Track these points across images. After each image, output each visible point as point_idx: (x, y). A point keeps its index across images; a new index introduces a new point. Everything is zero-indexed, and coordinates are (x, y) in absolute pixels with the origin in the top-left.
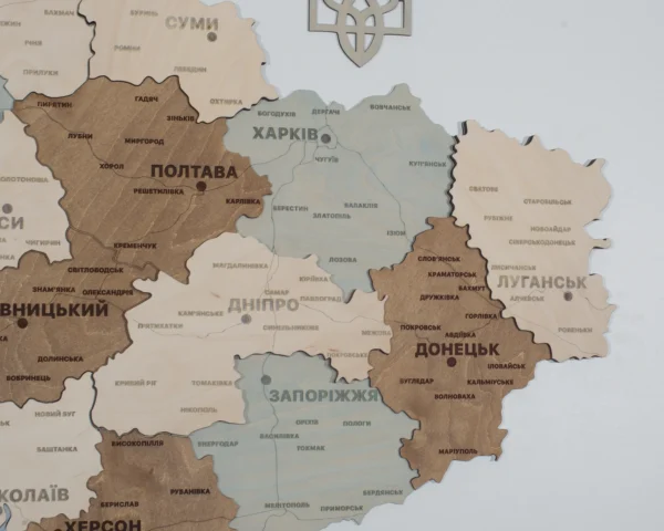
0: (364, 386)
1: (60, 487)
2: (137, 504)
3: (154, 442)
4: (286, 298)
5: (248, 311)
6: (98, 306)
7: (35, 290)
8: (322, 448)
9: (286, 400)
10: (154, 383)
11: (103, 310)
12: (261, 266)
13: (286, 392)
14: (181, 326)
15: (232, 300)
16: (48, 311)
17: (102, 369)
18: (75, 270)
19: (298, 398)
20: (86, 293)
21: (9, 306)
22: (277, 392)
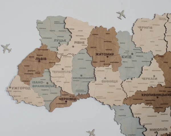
1: (166, 128)
6: (170, 94)
7: (159, 91)
16: (162, 95)
18: (166, 87)
20: (168, 92)
21: (155, 94)
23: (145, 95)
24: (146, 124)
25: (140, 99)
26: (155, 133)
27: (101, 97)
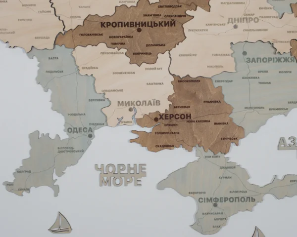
0: (288, 56)
1: (156, 100)
2: (189, 107)
3: (197, 81)
4: (253, 17)
5: (236, 23)
6: (171, 22)
7: (144, 15)
8: (270, 83)
9: (254, 62)
10: (195, 55)
11: (173, 24)
12: (242, 3)
13: (254, 59)
14: (207, 30)
15: (229, 19)
16: (150, 25)
17: (173, 49)
18: (161, 7)
19: (259, 61)
20: (166, 16)
21: (133, 23)
22: (250, 59)
23: (108, 24)
24: (109, 91)
25: (96, 35)
26: (130, 110)
27: (3, 31)
